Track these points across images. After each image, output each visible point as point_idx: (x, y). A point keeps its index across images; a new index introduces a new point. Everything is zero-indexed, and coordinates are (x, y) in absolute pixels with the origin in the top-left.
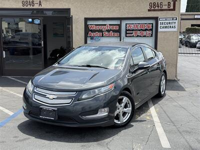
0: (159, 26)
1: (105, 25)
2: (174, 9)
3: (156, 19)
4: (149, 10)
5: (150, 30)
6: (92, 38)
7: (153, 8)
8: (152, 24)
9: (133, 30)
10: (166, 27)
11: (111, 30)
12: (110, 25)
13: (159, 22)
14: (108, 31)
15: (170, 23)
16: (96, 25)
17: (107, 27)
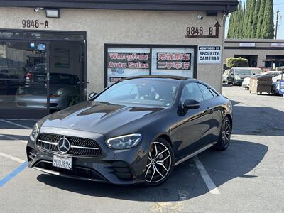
0: (199, 56)
1: (131, 53)
2: (217, 36)
3: (195, 47)
4: (186, 37)
5: (187, 61)
6: (114, 70)
7: (191, 35)
8: (190, 54)
9: (166, 61)
10: (207, 58)
11: (138, 60)
12: (137, 54)
13: (199, 51)
14: (135, 61)
15: (211, 53)
16: (119, 53)
17: (134, 56)
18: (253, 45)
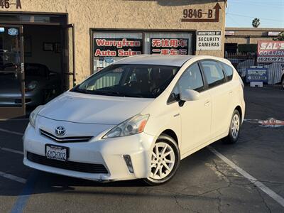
0: (198, 42)
1: (121, 40)
2: (217, 20)
3: (194, 33)
4: (183, 20)
5: (184, 48)
6: (101, 59)
7: (188, 18)
8: (188, 40)
9: (161, 48)
10: (206, 45)
11: (129, 47)
12: (128, 40)
13: (198, 37)
14: (126, 48)
15: (211, 39)
16: (107, 39)
17: (124, 42)
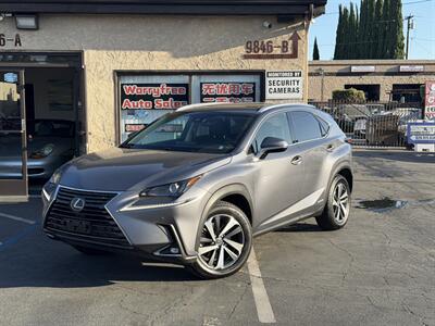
1: (158, 85)
2: (294, 55)
4: (246, 57)
5: (250, 95)
7: (253, 53)
8: (254, 84)
9: (215, 96)
11: (170, 96)
12: (168, 85)
13: (267, 80)
14: (165, 98)
15: (287, 82)
16: (138, 85)
17: (163, 89)
18: (372, 69)
